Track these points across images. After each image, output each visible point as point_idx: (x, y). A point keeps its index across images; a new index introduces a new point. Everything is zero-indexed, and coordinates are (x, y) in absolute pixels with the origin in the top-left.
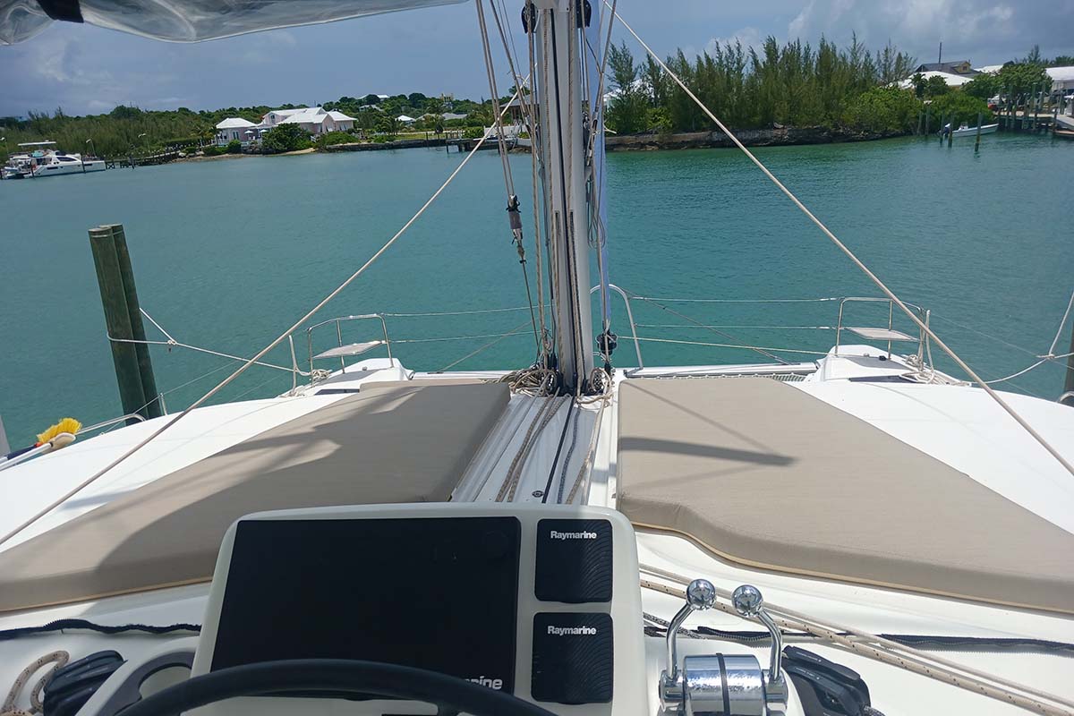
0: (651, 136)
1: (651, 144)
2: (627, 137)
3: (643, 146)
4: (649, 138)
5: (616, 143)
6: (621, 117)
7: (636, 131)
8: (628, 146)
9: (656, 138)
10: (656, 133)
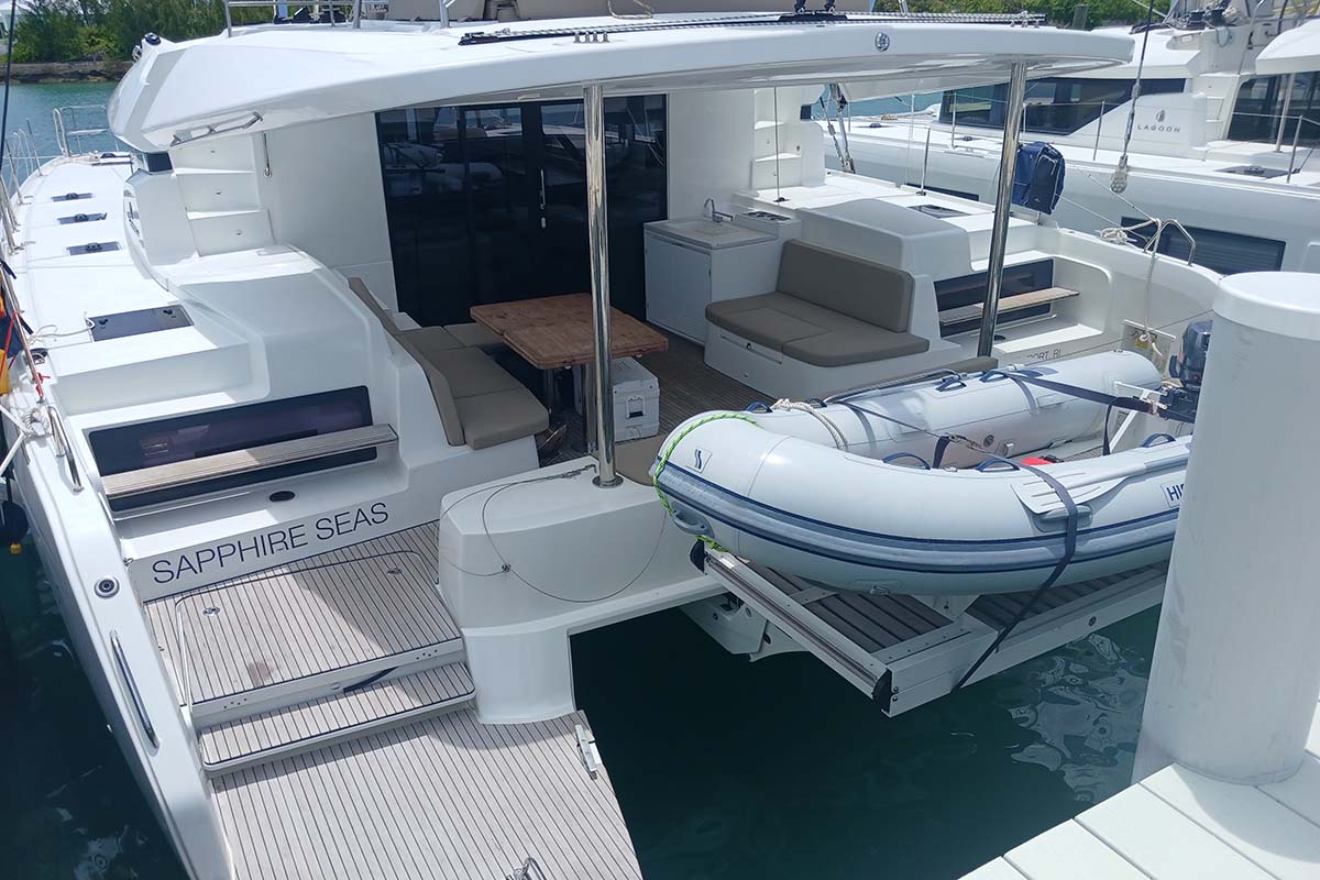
0: (91, 64)
1: (95, 73)
2: (56, 64)
3: (82, 76)
4: (89, 66)
5: (41, 72)
6: (39, 36)
7: (69, 56)
8: (60, 76)
9: (100, 66)
10: (99, 59)
